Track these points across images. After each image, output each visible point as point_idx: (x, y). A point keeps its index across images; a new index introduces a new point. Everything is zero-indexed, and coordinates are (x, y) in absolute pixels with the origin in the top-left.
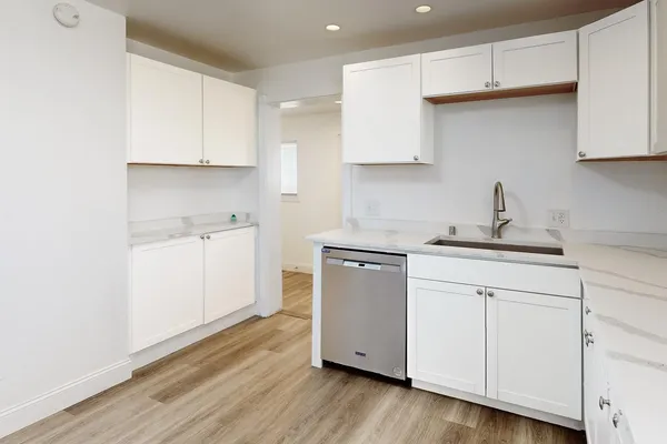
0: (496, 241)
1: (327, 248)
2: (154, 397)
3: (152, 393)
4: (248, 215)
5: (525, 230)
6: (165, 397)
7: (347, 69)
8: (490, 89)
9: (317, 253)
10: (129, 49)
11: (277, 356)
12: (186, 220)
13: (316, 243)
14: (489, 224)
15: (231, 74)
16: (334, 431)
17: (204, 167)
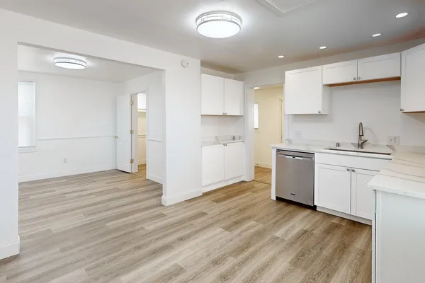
0: (360, 150)
1: (278, 150)
2: (213, 201)
3: (213, 199)
4: (240, 137)
5: (375, 146)
6: (217, 201)
7: (287, 73)
8: (356, 80)
9: (274, 152)
10: (202, 72)
11: (256, 195)
12: (217, 138)
13: (273, 148)
14: (357, 142)
15: (232, 75)
16: (283, 218)
17: (225, 116)
